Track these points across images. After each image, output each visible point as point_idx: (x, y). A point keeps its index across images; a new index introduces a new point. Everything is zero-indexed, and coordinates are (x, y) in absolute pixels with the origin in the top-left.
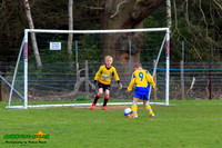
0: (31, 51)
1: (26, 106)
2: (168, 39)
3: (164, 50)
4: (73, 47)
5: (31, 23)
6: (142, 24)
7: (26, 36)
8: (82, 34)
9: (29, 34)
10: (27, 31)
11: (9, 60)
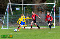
0: (10, 10)
1: (8, 28)
2: (55, 7)
3: (53, 10)
4: (24, 9)
5: (10, 2)
6: (46, 2)
7: (8, 6)
8: (27, 5)
9: (9, 5)
10: (8, 4)
11: (3, 13)
